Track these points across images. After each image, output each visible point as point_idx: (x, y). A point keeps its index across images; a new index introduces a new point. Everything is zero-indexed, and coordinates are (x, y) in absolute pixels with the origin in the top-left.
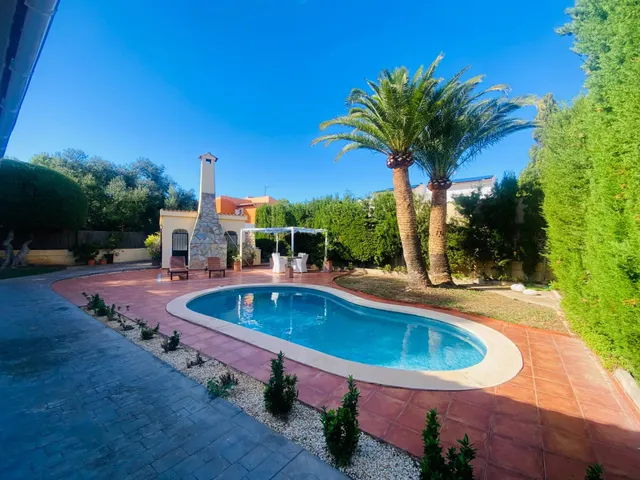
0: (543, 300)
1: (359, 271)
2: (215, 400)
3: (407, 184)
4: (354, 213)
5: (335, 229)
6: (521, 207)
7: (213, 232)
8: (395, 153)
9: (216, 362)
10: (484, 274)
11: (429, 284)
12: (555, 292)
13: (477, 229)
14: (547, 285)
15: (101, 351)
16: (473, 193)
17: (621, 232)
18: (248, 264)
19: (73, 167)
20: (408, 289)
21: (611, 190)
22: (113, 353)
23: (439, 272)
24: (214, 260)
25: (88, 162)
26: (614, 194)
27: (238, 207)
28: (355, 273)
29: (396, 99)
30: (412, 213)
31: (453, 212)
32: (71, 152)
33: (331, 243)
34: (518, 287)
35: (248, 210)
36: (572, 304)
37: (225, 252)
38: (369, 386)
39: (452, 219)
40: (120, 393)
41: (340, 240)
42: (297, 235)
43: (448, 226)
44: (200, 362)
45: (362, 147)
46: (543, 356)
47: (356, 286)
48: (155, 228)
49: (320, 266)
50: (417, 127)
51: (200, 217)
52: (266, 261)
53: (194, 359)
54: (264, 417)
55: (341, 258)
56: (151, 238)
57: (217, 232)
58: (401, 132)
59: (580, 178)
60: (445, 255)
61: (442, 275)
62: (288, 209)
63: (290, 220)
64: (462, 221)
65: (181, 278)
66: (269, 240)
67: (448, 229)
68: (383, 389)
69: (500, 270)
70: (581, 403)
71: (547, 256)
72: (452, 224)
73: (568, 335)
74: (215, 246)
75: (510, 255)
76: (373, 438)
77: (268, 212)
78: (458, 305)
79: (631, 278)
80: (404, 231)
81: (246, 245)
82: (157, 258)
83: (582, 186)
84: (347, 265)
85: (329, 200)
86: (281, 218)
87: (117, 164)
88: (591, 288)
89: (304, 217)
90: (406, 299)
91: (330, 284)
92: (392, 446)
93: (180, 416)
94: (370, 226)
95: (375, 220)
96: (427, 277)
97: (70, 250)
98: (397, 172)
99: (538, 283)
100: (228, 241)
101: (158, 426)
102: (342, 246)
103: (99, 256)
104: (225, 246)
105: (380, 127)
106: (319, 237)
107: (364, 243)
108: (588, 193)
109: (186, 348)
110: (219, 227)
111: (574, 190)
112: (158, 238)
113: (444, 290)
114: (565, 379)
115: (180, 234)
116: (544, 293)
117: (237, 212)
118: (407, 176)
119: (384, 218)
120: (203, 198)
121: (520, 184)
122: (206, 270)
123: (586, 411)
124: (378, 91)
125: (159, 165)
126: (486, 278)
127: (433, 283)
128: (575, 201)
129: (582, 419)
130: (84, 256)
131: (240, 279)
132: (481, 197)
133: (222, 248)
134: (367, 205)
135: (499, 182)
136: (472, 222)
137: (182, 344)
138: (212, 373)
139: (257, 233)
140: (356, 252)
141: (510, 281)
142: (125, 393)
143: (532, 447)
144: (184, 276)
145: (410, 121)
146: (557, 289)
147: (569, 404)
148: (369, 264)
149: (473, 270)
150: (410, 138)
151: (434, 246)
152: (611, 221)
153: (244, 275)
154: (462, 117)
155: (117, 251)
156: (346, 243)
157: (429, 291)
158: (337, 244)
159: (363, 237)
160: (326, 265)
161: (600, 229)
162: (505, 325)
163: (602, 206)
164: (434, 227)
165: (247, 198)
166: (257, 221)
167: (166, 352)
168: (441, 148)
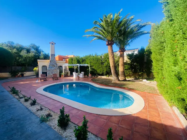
0: (152, 84)
1: (99, 77)
2: (42, 123)
3: (112, 50)
4: (98, 60)
5: (92, 64)
6: (146, 57)
7: (55, 66)
8: (108, 41)
9: (47, 109)
10: (135, 77)
11: (119, 80)
12: (155, 82)
13: (133, 64)
14: (153, 80)
15: (10, 106)
16: (132, 53)
17: (175, 63)
18: (66, 76)
19: (10, 47)
20: (113, 82)
21: (172, 49)
22: (13, 107)
23: (122, 77)
24: (55, 75)
25: (15, 45)
26: (173, 50)
27: (64, 58)
28: (98, 77)
29: (108, 24)
30: (114, 59)
31: (126, 59)
32: (9, 42)
33: (91, 69)
34: (145, 80)
35: (67, 59)
36: (160, 86)
37: (59, 72)
38: (96, 115)
39: (126, 61)
40: (10, 121)
41: (94, 68)
42: (80, 66)
43: (125, 63)
44: (42, 109)
45: (98, 39)
46: (151, 102)
47: (98, 82)
48: (36, 65)
49: (88, 76)
50: (115, 32)
51: (50, 62)
52: (72, 75)
53: (40, 108)
54: (58, 129)
55: (94, 73)
56: (35, 68)
57: (56, 66)
58: (110, 34)
59: (162, 46)
60: (124, 72)
61: (123, 77)
62: (78, 59)
63: (79, 62)
64: (129, 61)
65: (44, 81)
66: (72, 68)
67: (125, 64)
68: (100, 116)
69: (140, 76)
70: (162, 118)
71: (153, 71)
72: (126, 62)
73: (159, 95)
74: (56, 70)
75: (143, 71)
76: (94, 135)
77: (72, 60)
78: (127, 86)
79: (179, 79)
80: (111, 65)
81: (65, 70)
82: (37, 74)
83: (163, 49)
84: (96, 75)
85: (90, 56)
86: (76, 61)
87: (24, 46)
88: (165, 82)
89: (83, 61)
90: (112, 85)
91: (90, 81)
92: (100, 138)
93: (28, 130)
94: (102, 63)
95: (104, 62)
96: (118, 78)
97: (10, 73)
98: (109, 47)
99: (151, 79)
100: (60, 69)
101: (19, 133)
102: (94, 70)
103: (19, 75)
104: (59, 70)
105: (104, 33)
106: (87, 67)
107: (101, 68)
108: (164, 51)
109: (38, 104)
110: (57, 64)
111: (160, 50)
112: (37, 68)
113: (123, 82)
114: (157, 110)
115: (44, 67)
116: (152, 82)
117: (64, 60)
118: (112, 48)
119: (106, 61)
120: (51, 56)
121: (145, 50)
122: (52, 78)
123: (163, 121)
124: (103, 21)
125: (38, 46)
126: (136, 78)
127: (120, 80)
128: (160, 54)
129: (162, 124)
130: (14, 74)
131: (64, 80)
132: (134, 54)
133: (58, 71)
134: (101, 57)
135: (140, 50)
136: (132, 62)
137: (37, 103)
138: (44, 113)
139: (69, 66)
140: (98, 71)
141: (143, 79)
142: (12, 122)
143: (146, 135)
144: (45, 80)
145: (112, 31)
146: (156, 81)
147: (158, 119)
148: (102, 75)
149: (132, 76)
150: (113, 36)
151: (121, 69)
152: (172, 59)
153: (64, 79)
154: (128, 30)
155: (25, 73)
156: (95, 69)
157: (119, 82)
158: (93, 69)
159: (100, 67)
160: (90, 75)
161: (168, 62)
162: (140, 92)
163: (169, 55)
164: (121, 63)
165: (67, 56)
166: (69, 62)
167: (31, 106)
168: (122, 39)
